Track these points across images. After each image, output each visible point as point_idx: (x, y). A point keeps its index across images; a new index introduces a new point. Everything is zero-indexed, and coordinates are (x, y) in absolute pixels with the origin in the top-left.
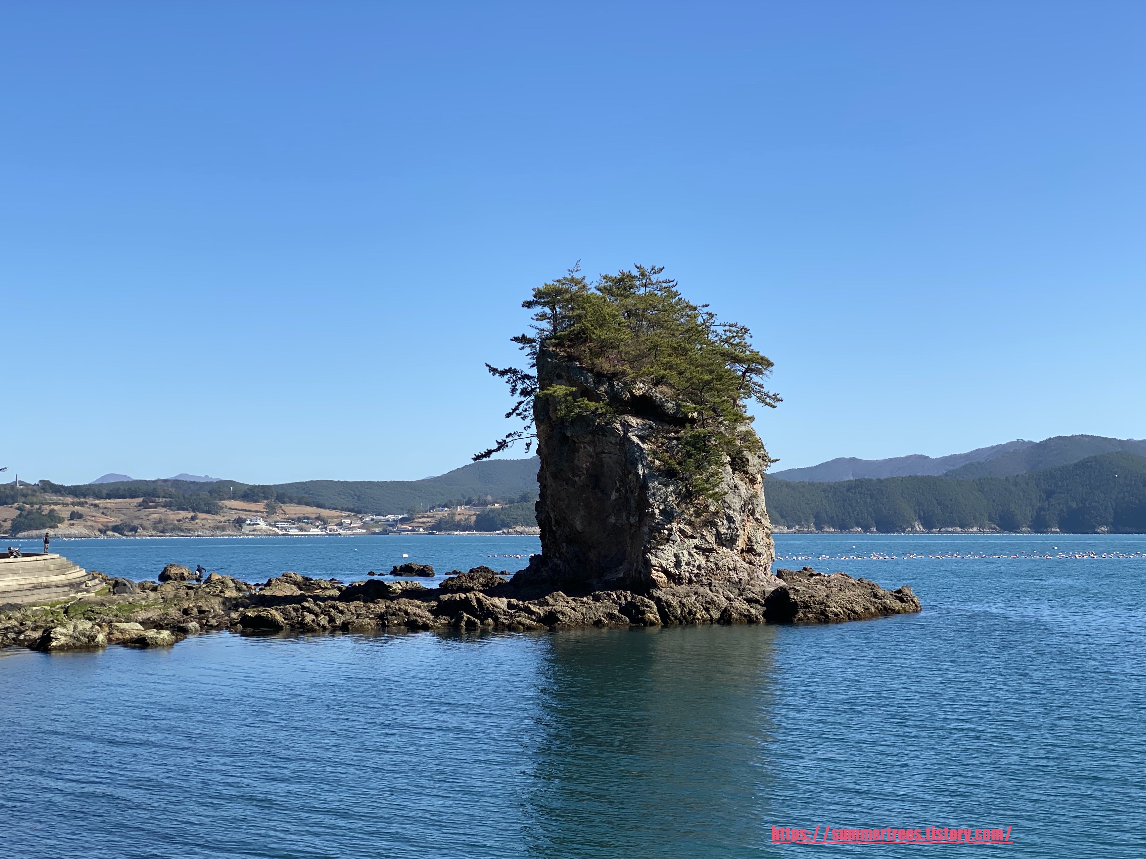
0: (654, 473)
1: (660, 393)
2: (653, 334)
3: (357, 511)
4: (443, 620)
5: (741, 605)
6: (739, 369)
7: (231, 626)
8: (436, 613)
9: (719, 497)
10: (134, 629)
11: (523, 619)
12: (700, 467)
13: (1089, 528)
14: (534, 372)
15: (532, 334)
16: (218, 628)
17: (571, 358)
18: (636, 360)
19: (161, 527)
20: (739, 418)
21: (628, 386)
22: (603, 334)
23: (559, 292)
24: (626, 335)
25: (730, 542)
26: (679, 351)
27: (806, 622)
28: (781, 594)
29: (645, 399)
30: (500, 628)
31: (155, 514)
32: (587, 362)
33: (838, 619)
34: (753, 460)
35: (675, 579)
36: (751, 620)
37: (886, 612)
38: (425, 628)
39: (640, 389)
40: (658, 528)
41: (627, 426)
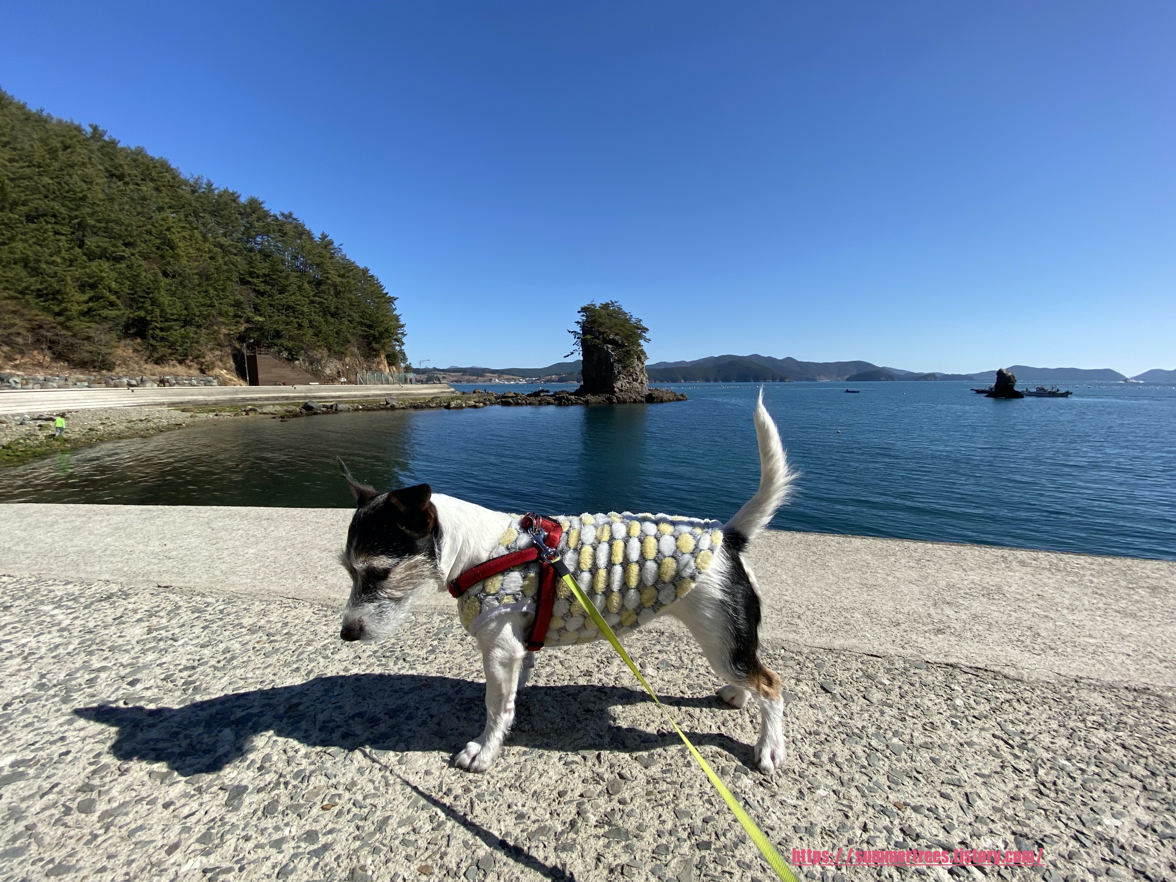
0: (615, 361)
1: (617, 338)
2: (615, 321)
3: (524, 377)
4: (557, 402)
5: (639, 398)
6: (640, 331)
7: (498, 403)
8: (555, 400)
9: (633, 368)
10: (472, 403)
11: (579, 401)
12: (628, 359)
13: (729, 381)
14: (581, 332)
15: (580, 321)
16: (495, 404)
17: (592, 328)
18: (610, 328)
19: (468, 381)
20: (640, 345)
21: (608, 336)
22: (601, 320)
23: (588, 308)
24: (607, 321)
25: (636, 380)
26: (622, 326)
27: (657, 402)
28: (650, 395)
29: (613, 340)
30: (573, 404)
31: (467, 377)
32: (596, 329)
33: (666, 401)
34: (643, 357)
35: (621, 390)
36: (642, 402)
37: (679, 400)
38: (552, 404)
39: (611, 337)
40: (616, 376)
41: (608, 348)
